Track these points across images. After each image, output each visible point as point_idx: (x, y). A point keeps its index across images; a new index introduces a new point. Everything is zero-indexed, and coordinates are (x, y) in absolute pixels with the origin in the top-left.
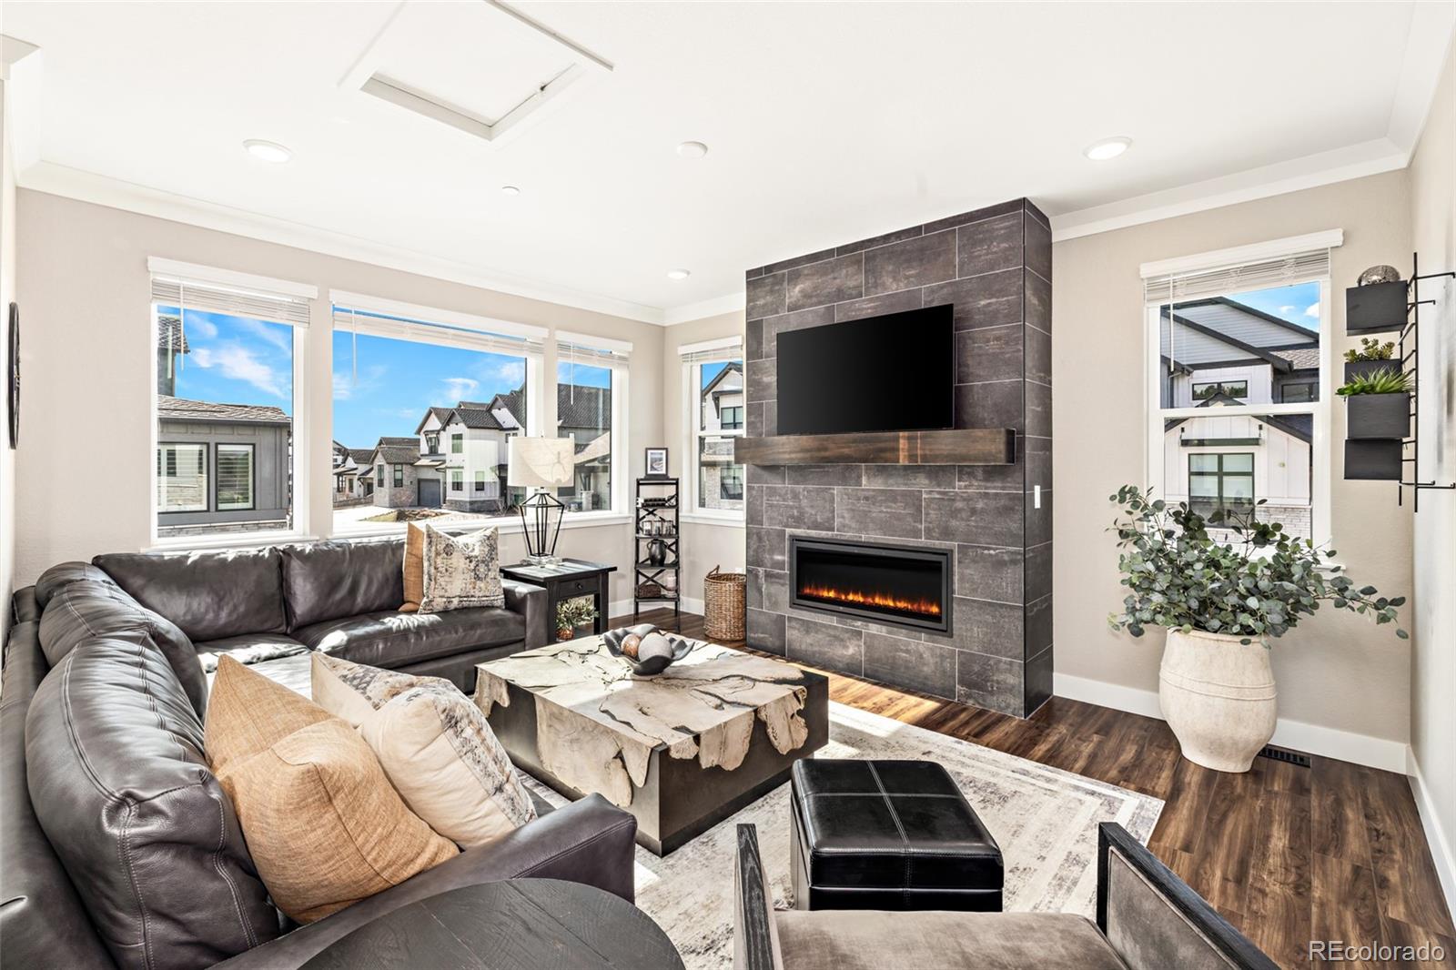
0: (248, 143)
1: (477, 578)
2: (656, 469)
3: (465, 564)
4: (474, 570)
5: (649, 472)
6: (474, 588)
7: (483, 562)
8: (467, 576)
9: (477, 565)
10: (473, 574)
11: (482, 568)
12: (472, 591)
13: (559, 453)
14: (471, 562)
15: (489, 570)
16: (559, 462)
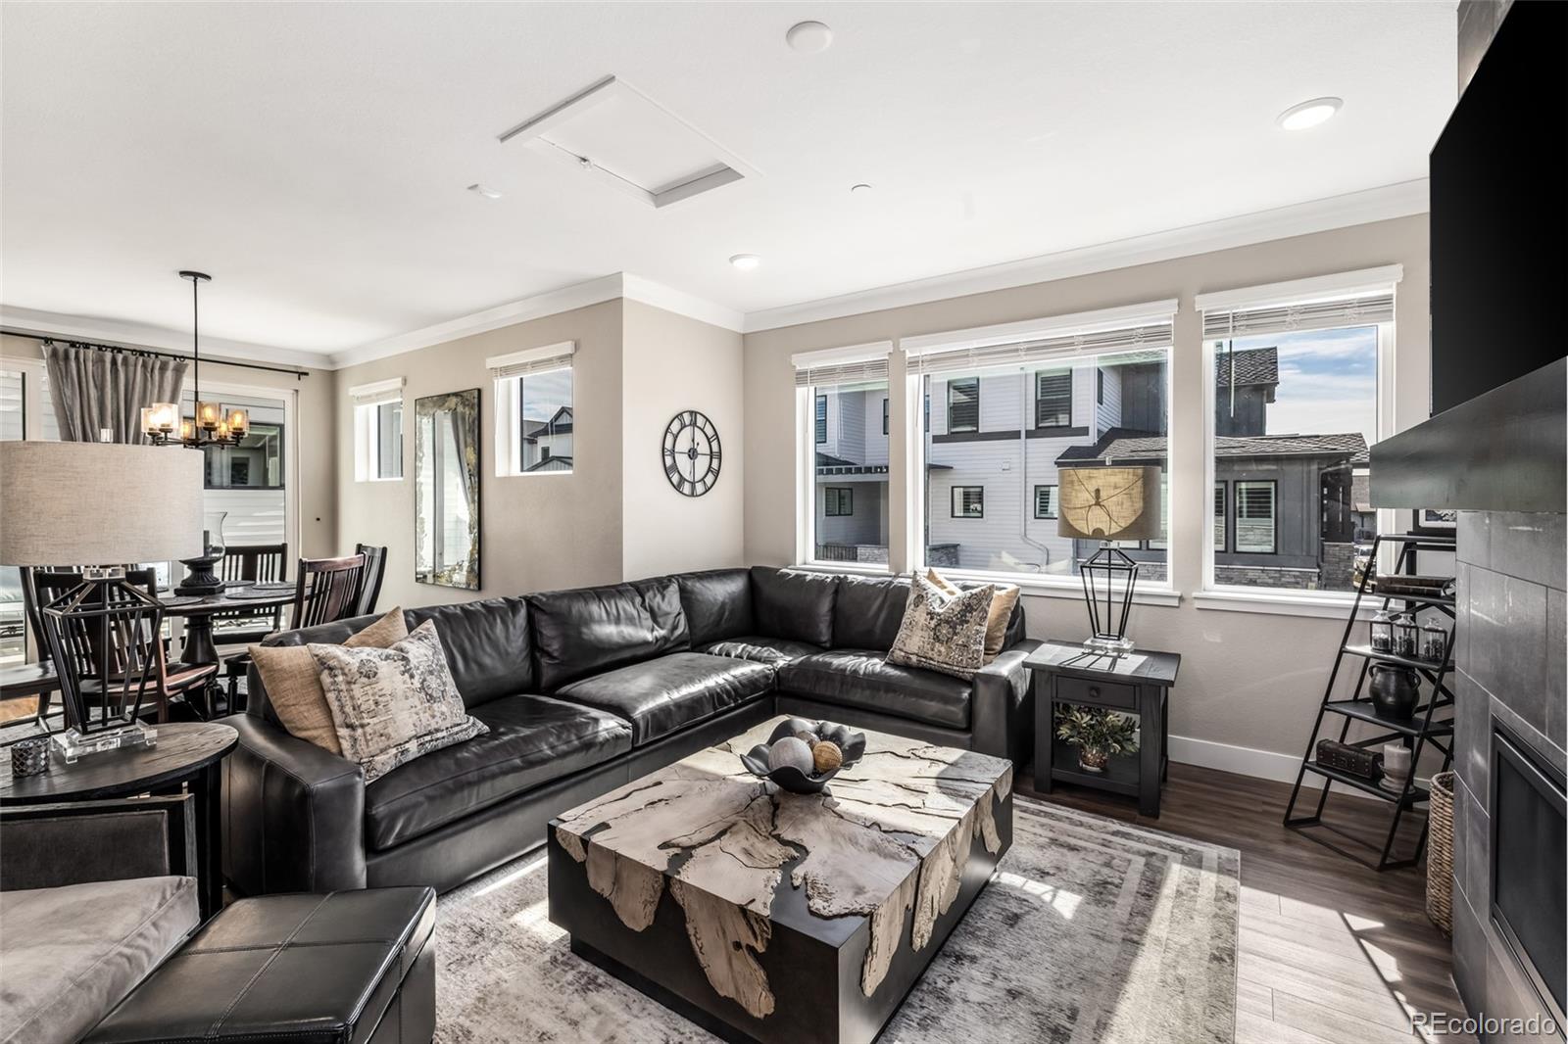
0: (732, 259)
1: (937, 639)
2: (1440, 518)
3: (926, 620)
4: (934, 629)
5: (1423, 523)
6: (933, 650)
7: (947, 622)
8: (926, 634)
9: (939, 625)
10: (932, 633)
11: (945, 630)
12: (930, 653)
13: (1098, 491)
14: (932, 619)
15: (955, 634)
16: (1098, 504)
